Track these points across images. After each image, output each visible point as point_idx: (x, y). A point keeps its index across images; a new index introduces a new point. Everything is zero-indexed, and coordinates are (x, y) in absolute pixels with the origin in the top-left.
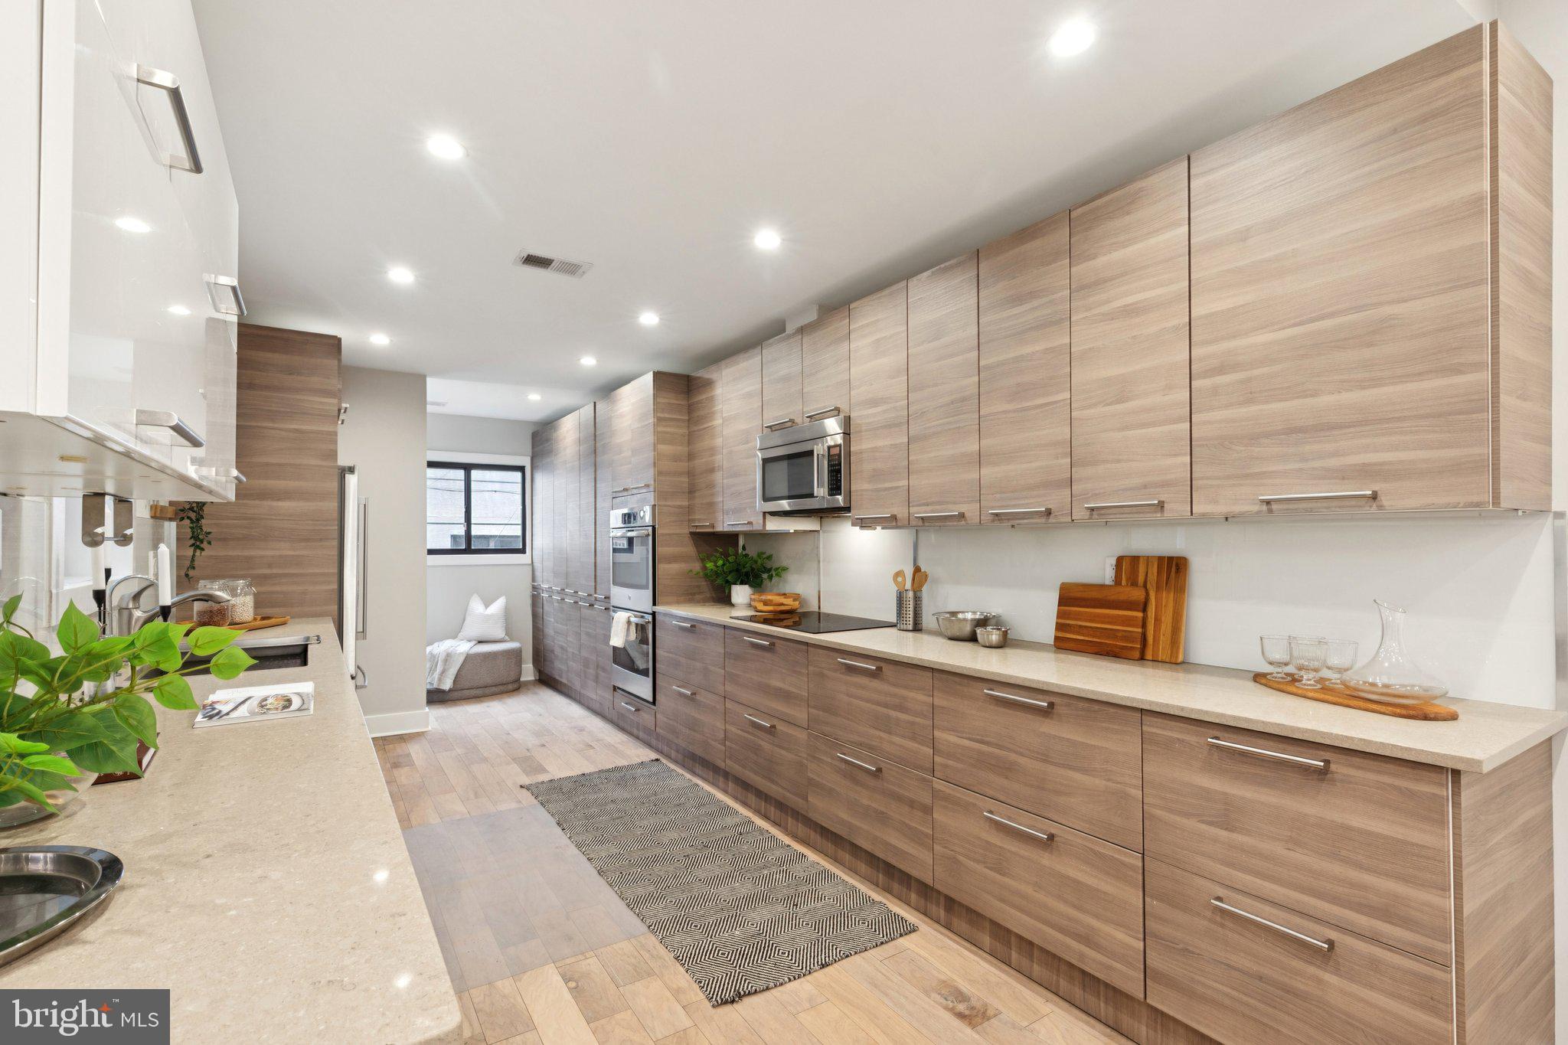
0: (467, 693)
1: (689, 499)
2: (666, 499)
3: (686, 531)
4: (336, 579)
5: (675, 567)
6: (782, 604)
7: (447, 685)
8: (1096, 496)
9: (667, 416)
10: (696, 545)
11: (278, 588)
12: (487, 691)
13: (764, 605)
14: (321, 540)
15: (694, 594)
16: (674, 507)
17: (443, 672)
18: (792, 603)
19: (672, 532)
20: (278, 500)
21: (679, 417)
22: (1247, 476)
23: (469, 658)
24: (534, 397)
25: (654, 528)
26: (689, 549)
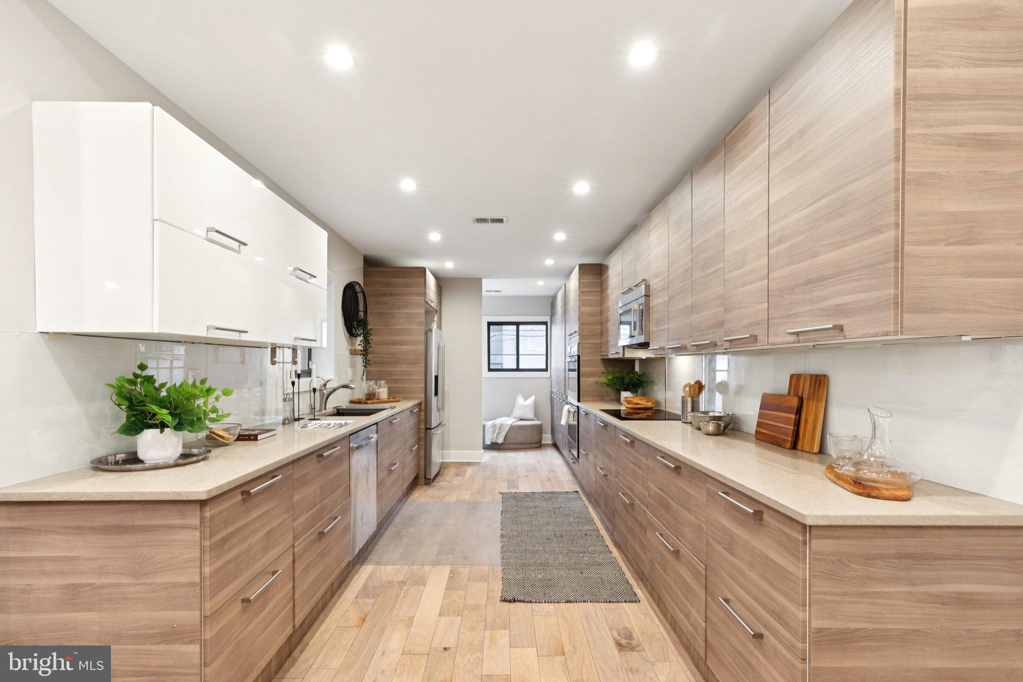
0: (510, 446)
1: (601, 339)
2: (586, 340)
3: (599, 358)
4: (423, 382)
5: (592, 380)
6: (638, 404)
7: (500, 441)
8: (733, 332)
9: (586, 289)
10: (605, 367)
11: (401, 385)
12: (521, 446)
13: (628, 404)
14: (418, 363)
15: (604, 396)
16: (591, 344)
17: (498, 434)
18: (645, 403)
19: (589, 359)
20: (402, 345)
21: (593, 290)
22: (789, 316)
23: (512, 427)
24: (541, 283)
25: (579, 357)
26: (602, 369)
